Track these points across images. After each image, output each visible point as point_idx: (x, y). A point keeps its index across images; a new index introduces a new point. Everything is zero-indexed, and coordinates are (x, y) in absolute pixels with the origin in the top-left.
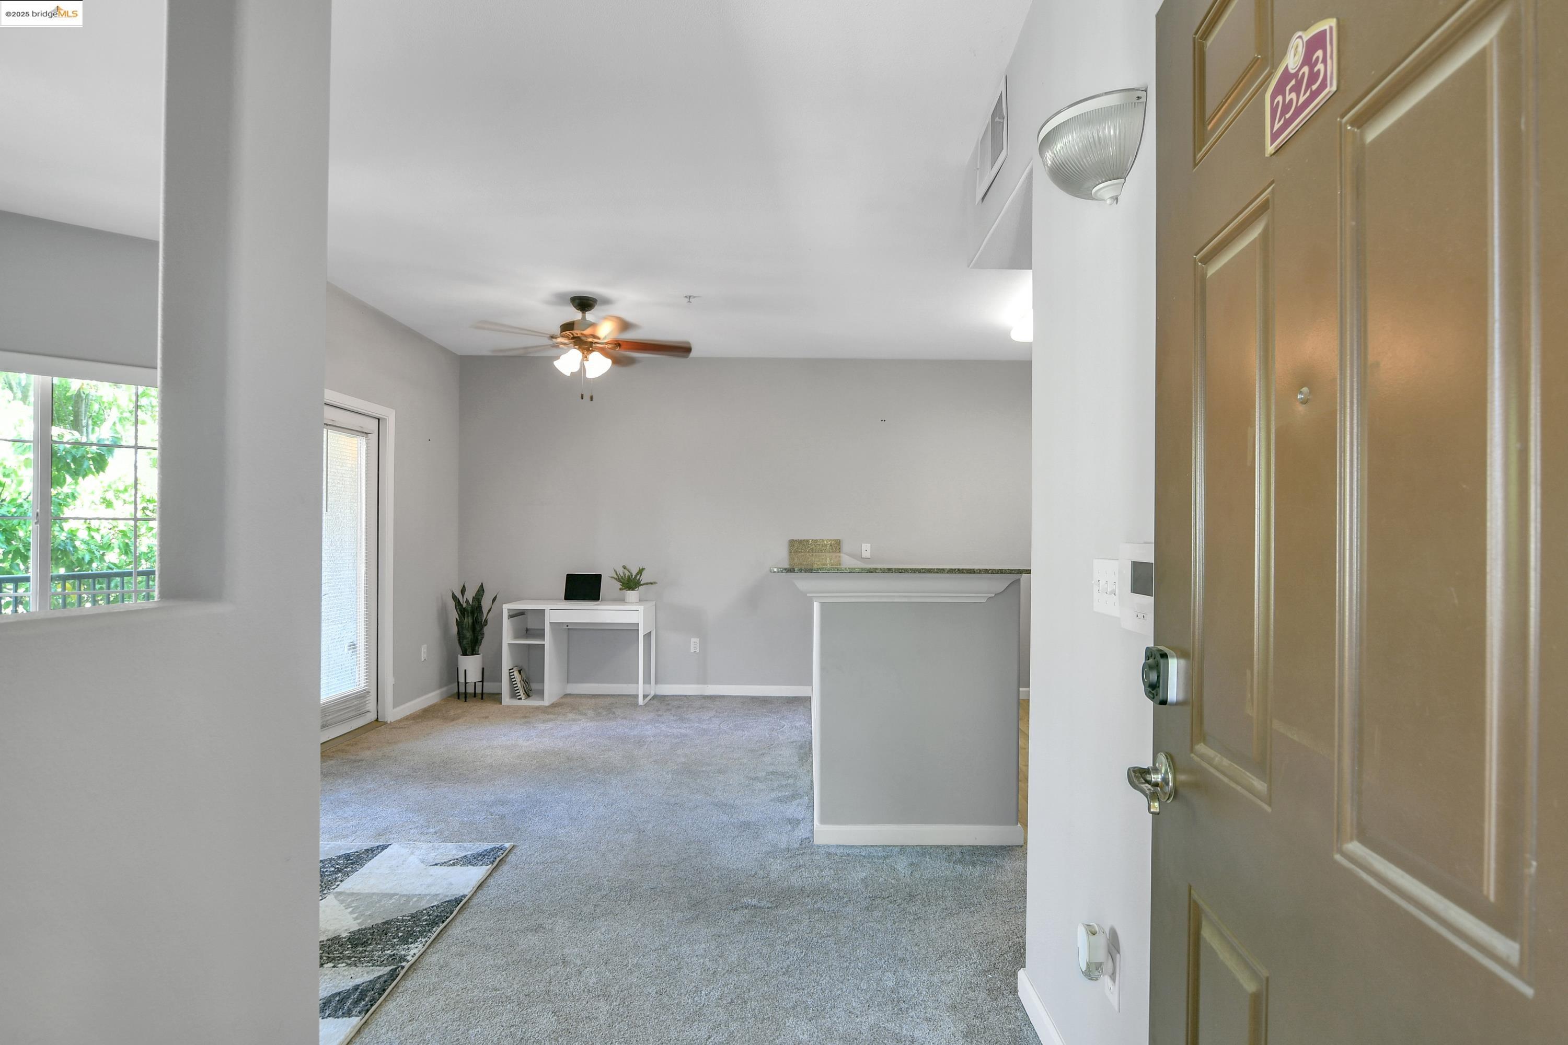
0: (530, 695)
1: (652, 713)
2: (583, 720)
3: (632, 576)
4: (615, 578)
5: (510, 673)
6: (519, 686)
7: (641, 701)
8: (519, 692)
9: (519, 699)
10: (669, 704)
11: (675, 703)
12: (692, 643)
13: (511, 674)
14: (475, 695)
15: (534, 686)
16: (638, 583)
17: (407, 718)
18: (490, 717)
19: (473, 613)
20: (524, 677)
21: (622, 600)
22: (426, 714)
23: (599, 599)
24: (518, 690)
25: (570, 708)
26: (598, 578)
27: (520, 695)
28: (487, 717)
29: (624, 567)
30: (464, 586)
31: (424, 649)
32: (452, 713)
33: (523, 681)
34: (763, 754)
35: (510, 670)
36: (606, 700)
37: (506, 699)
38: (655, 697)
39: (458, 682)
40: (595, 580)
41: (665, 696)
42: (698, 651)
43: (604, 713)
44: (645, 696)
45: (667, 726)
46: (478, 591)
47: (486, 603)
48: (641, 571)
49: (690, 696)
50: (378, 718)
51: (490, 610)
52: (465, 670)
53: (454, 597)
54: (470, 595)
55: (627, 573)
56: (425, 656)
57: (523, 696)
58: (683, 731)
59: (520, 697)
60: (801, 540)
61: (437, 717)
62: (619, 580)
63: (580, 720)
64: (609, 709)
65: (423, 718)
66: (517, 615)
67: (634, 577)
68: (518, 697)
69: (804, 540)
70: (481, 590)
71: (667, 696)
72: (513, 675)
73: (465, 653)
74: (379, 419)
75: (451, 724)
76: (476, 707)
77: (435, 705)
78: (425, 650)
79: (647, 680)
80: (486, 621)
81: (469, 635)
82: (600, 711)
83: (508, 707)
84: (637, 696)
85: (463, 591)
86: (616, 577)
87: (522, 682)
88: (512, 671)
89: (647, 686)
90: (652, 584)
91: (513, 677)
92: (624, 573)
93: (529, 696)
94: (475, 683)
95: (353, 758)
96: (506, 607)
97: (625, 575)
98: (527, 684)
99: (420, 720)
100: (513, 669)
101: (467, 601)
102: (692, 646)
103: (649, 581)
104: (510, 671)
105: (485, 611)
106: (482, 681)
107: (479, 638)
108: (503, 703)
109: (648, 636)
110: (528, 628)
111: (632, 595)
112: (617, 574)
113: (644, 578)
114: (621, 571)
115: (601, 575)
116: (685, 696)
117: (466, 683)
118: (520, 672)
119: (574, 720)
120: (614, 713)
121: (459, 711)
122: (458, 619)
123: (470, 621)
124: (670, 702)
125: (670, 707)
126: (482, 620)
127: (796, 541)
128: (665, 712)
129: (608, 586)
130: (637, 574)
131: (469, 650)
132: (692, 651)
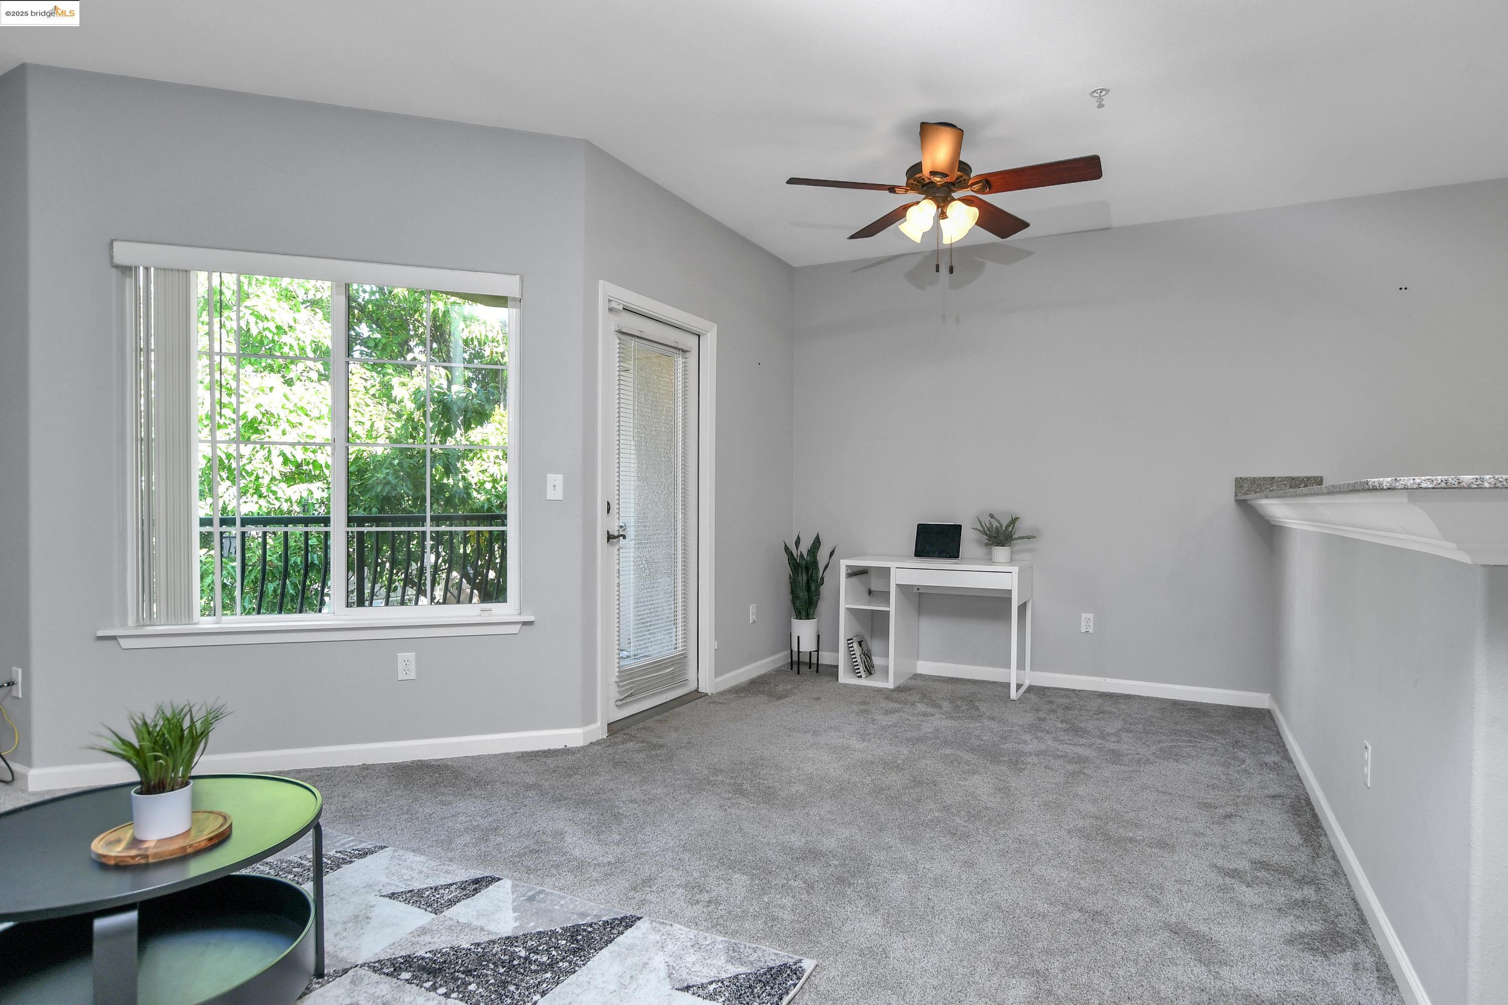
0: (873, 672)
1: (1029, 715)
2: (937, 715)
3: (1001, 526)
4: (979, 530)
5: (849, 644)
6: (859, 660)
7: (1014, 694)
8: (859, 669)
9: (858, 677)
10: (1051, 702)
11: (1061, 701)
12: (1082, 620)
13: (850, 646)
14: (810, 664)
15: (877, 661)
16: (1010, 538)
17: (730, 691)
18: (822, 699)
19: (807, 569)
20: (865, 649)
21: (990, 560)
22: (755, 686)
23: (958, 557)
24: (858, 665)
25: (920, 695)
26: (959, 527)
27: (860, 672)
28: (818, 699)
29: (992, 516)
30: (798, 536)
31: (752, 609)
32: (780, 688)
33: (864, 655)
34: (1229, 816)
35: (848, 640)
36: (966, 687)
37: (845, 677)
38: (1031, 689)
39: (792, 651)
40: (955, 531)
41: (1045, 688)
42: (1091, 631)
43: (964, 708)
44: (1019, 686)
45: (1055, 739)
46: (814, 543)
47: (822, 557)
48: (1014, 521)
49: (1080, 691)
50: (698, 688)
51: (826, 567)
52: (798, 637)
53: (787, 549)
54: (804, 548)
55: (995, 524)
56: (754, 617)
57: (863, 674)
58: (1080, 750)
59: (860, 674)
60: (1255, 478)
61: (763, 692)
62: (984, 533)
63: (933, 715)
64: (971, 701)
65: (747, 692)
66: (858, 573)
67: (1004, 528)
68: (858, 675)
69: (1259, 478)
70: (817, 543)
71: (1048, 688)
72: (852, 647)
73: (799, 616)
74: (699, 336)
75: (776, 703)
76: (809, 683)
77: (765, 675)
78: (754, 611)
79: (1021, 666)
80: (822, 579)
81: (803, 594)
82: (959, 703)
83: (846, 686)
84: (1007, 685)
85: (798, 543)
86: (980, 528)
87: (862, 655)
88: (851, 641)
89: (1022, 672)
90: (1028, 537)
91: (852, 649)
92: (990, 523)
93: (870, 674)
94: (810, 652)
95: (655, 740)
96: (844, 563)
97: (992, 526)
98: (868, 659)
99: (743, 695)
100: (852, 639)
101: (802, 555)
102: (1083, 623)
103: (1025, 535)
104: (849, 642)
105: (821, 567)
106: (818, 651)
107: (815, 598)
108: (840, 681)
109: (1022, 608)
110: (872, 589)
111: (1001, 553)
112: (981, 523)
113: (1021, 529)
114: (986, 520)
115: (960, 526)
116: (1073, 690)
117: (799, 652)
118: (860, 643)
119: (925, 715)
120: (978, 709)
121: (789, 687)
122: (791, 575)
123: (805, 578)
124: (1053, 699)
125: (1054, 707)
126: (818, 577)
127: (1246, 479)
128: (1048, 714)
129: (969, 540)
130: (1008, 526)
131: (803, 613)
132: (1083, 630)
